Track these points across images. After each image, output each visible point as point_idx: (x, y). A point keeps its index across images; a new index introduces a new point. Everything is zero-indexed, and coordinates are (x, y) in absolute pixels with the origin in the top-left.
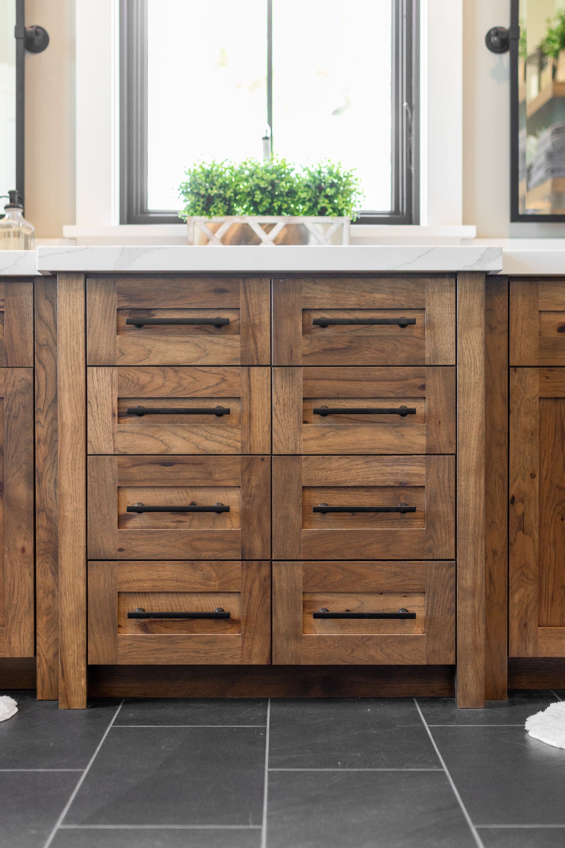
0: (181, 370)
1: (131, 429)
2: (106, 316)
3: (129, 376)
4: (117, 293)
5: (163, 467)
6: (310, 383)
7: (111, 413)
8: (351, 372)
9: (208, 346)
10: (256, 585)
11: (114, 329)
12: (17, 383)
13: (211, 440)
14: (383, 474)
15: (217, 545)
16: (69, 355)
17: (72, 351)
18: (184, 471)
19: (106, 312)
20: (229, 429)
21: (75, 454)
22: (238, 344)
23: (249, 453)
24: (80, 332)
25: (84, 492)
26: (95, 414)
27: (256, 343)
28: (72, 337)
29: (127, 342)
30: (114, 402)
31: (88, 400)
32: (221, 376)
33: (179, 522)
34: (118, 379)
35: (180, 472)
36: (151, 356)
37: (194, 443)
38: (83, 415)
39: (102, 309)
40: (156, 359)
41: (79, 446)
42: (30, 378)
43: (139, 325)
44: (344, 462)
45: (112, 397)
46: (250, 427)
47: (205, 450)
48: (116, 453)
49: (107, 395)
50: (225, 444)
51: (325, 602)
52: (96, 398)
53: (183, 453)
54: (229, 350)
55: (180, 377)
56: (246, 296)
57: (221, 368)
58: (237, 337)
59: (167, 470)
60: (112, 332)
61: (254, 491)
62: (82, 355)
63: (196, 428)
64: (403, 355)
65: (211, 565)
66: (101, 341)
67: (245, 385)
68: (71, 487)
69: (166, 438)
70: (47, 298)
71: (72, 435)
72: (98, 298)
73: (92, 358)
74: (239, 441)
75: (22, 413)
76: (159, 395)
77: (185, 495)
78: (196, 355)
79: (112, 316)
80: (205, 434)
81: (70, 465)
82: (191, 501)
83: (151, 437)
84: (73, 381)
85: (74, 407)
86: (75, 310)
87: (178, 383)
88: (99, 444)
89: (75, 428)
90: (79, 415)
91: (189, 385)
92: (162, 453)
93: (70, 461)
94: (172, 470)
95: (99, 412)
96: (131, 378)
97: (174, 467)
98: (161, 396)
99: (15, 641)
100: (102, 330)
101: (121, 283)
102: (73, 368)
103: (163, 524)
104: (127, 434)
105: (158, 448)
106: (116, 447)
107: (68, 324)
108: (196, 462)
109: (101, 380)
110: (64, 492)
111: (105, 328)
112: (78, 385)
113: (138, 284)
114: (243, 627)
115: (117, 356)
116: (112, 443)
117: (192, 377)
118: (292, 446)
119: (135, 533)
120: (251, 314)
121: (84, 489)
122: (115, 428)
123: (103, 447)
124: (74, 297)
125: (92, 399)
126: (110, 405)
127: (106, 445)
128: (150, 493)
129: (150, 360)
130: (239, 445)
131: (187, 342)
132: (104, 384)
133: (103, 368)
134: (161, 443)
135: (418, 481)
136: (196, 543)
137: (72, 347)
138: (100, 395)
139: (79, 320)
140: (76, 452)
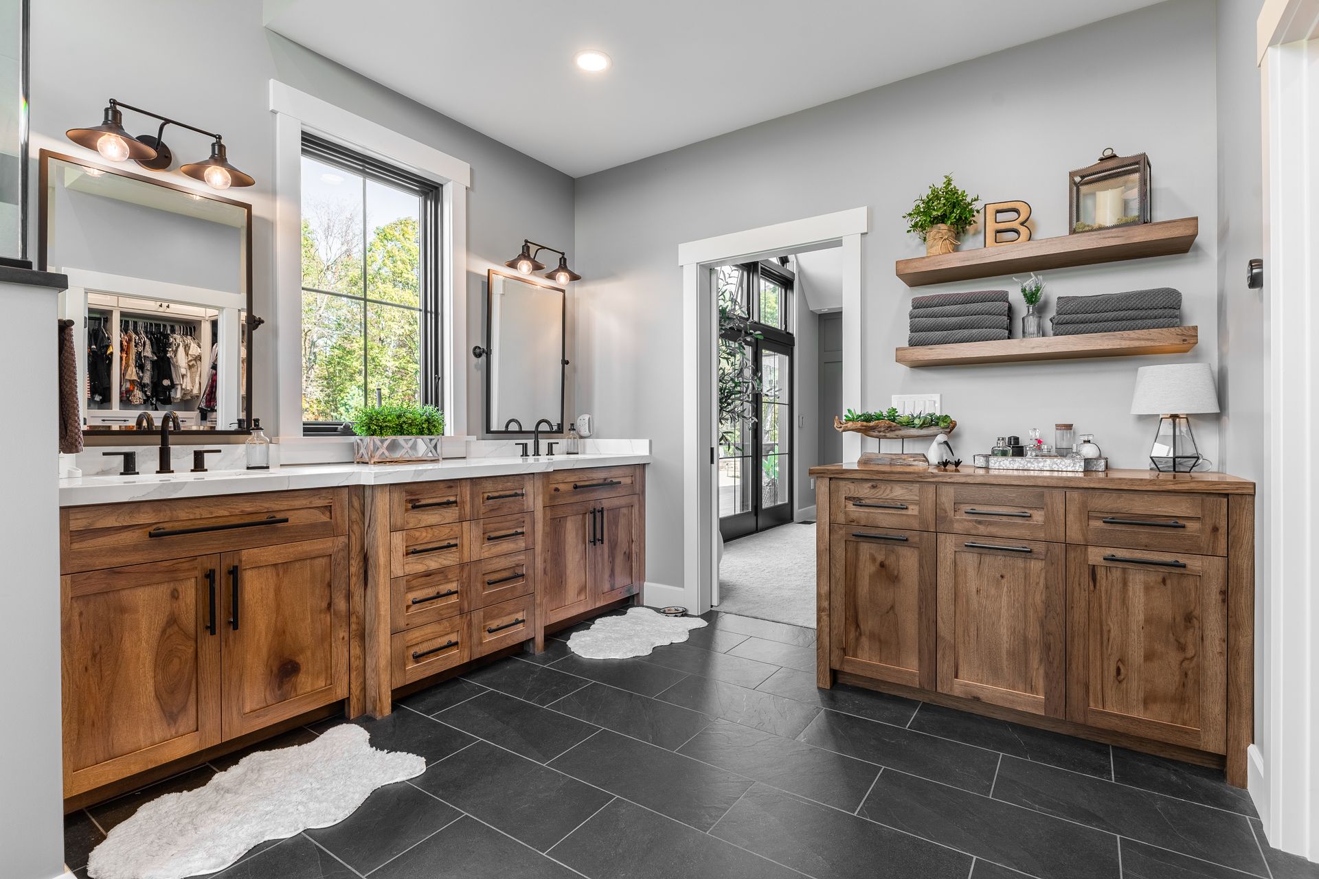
0: (434, 528)
1: (412, 562)
2: (400, 505)
3: (411, 534)
4: (405, 494)
5: (426, 577)
6: (485, 526)
7: (402, 555)
8: (499, 519)
9: (446, 514)
10: (466, 625)
11: (403, 511)
12: (340, 545)
13: (448, 560)
14: (511, 562)
15: (450, 610)
16: (382, 527)
17: (383, 525)
18: (435, 578)
19: (400, 503)
20: (454, 554)
21: (385, 580)
22: (457, 512)
23: (462, 563)
24: (387, 514)
25: (390, 599)
26: (395, 556)
27: (464, 510)
28: (383, 517)
29: (410, 517)
30: (403, 549)
31: (391, 550)
32: (450, 529)
33: (432, 604)
34: (406, 537)
35: (433, 579)
36: (421, 523)
37: (440, 563)
38: (389, 559)
39: (398, 502)
40: (423, 524)
41: (387, 575)
42: (347, 541)
43: (414, 507)
44: (498, 560)
45: (403, 546)
46: (462, 551)
47: (443, 566)
48: (405, 575)
49: (400, 545)
50: (452, 561)
51: (489, 625)
52: (395, 549)
53: (435, 569)
54: (454, 515)
55: (433, 532)
56: (461, 490)
57: (450, 524)
58: (457, 508)
59: (427, 579)
60: (402, 513)
61: (463, 581)
62: (388, 527)
63: (439, 556)
64: (517, 509)
65: (447, 621)
66: (398, 518)
67: (460, 531)
68: (384, 598)
69: (427, 563)
70: (356, 495)
71: (384, 570)
72: (396, 497)
73: (393, 527)
74: (458, 558)
75: (342, 561)
76: (424, 542)
77: (435, 590)
78: (440, 520)
79: (402, 504)
80: (443, 558)
81: (383, 587)
82: (437, 593)
83: (421, 564)
84: (384, 541)
85: (385, 555)
86: (385, 505)
87: (433, 535)
88: (397, 572)
89: (385, 566)
90: (387, 559)
91: (437, 535)
92: (425, 571)
93: (383, 584)
94: (430, 578)
95: (397, 555)
97: (431, 576)
99: (339, 691)
100: (398, 512)
101: (407, 487)
102: (384, 534)
103: (425, 606)
104: (410, 564)
105: (424, 569)
106: (405, 572)
107: (382, 511)
108: (440, 572)
109: (398, 538)
111: (400, 511)
112: (386, 543)
113: (415, 487)
114: (460, 647)
115: (405, 525)
116: (403, 571)
117: (438, 531)
118: (478, 557)
119: (414, 614)
120: (462, 497)
122: (404, 563)
124: (384, 498)
125: (393, 549)
126: (402, 551)
127: (400, 572)
128: (420, 593)
129: (420, 525)
130: (458, 560)
131: (436, 514)
132: (399, 540)
133: (399, 532)
134: (425, 566)
135: (522, 563)
136: (441, 612)
137: (383, 523)
138: (397, 547)
139: (387, 509)
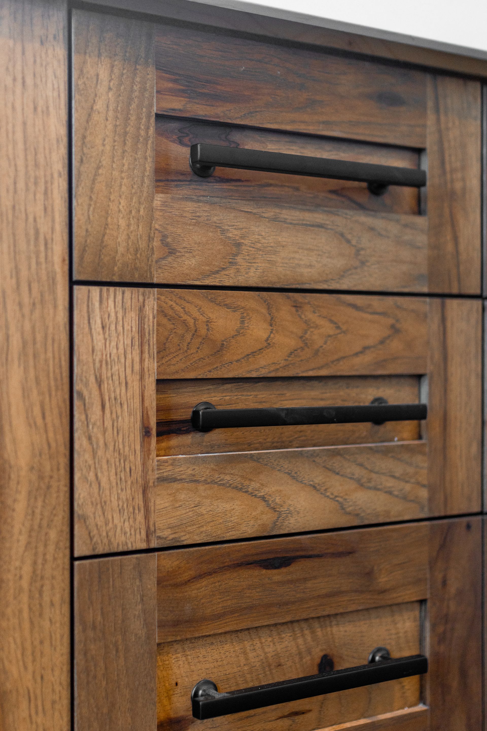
0: (309, 303)
1: (190, 472)
2: (126, 133)
3: (185, 317)
4: (157, 69)
5: (269, 572)
7: (138, 425)
9: (365, 240)
11: (147, 174)
13: (369, 488)
16: (22, 245)
17: (32, 232)
18: (315, 578)
19: (127, 119)
20: (406, 456)
21: (40, 561)
22: (423, 239)
23: (442, 514)
24: (56, 175)
25: (65, 678)
26: (95, 430)
27: (456, 239)
28: (32, 187)
29: (182, 216)
30: (146, 394)
31: (76, 387)
32: (391, 321)
33: (296, 714)
34: (158, 325)
35: (305, 580)
36: (239, 259)
37: (334, 499)
38: (63, 438)
39: (116, 111)
40: (253, 270)
41: (53, 535)
43: (205, 171)
45: (142, 378)
46: (445, 448)
47: (357, 515)
48: (154, 544)
49: (129, 371)
50: (397, 496)
52: (99, 383)
53: (311, 529)
54: (406, 254)
55: (306, 322)
56: (438, 120)
57: (390, 300)
58: (420, 221)
59: (277, 578)
60: (143, 182)
61: (453, 607)
63: (339, 458)
66: (113, 207)
67: (435, 344)
68: (30, 667)
69: (273, 489)
71: (32, 500)
72: (104, 74)
73: (88, 258)
74: (424, 486)
76: (257, 370)
77: (309, 638)
78: (339, 263)
79: (142, 133)
80: (358, 472)
81: (25, 598)
82: (322, 654)
83: (239, 489)
84: (33, 328)
85: (37, 411)
86: (41, 103)
87: (301, 337)
88: (106, 524)
89: (41, 478)
90: (51, 435)
91: (325, 343)
92: (266, 534)
93: (25, 584)
94: (289, 577)
95: (108, 423)
96: (191, 322)
97: (292, 568)
98: (263, 373)
100: (116, 173)
102: (35, 286)
104: (180, 486)
105: (256, 518)
106: (152, 528)
107: (20, 146)
108: (341, 549)
109: (113, 327)
110: (9, 686)
111: (126, 167)
112: (50, 341)
115: (155, 257)
116: (140, 517)
117: (331, 321)
120: (448, 167)
121: (66, 668)
122: (150, 472)
123: (119, 530)
124: (38, 61)
125: (86, 385)
126: (137, 400)
127: (127, 524)
128: (227, 647)
129: (238, 271)
130: (424, 494)
131: (320, 226)
132: (121, 338)
133: (119, 290)
134: (261, 506)
137: (31, 219)
138: (109, 375)
139: (53, 136)
140: (45, 555)
